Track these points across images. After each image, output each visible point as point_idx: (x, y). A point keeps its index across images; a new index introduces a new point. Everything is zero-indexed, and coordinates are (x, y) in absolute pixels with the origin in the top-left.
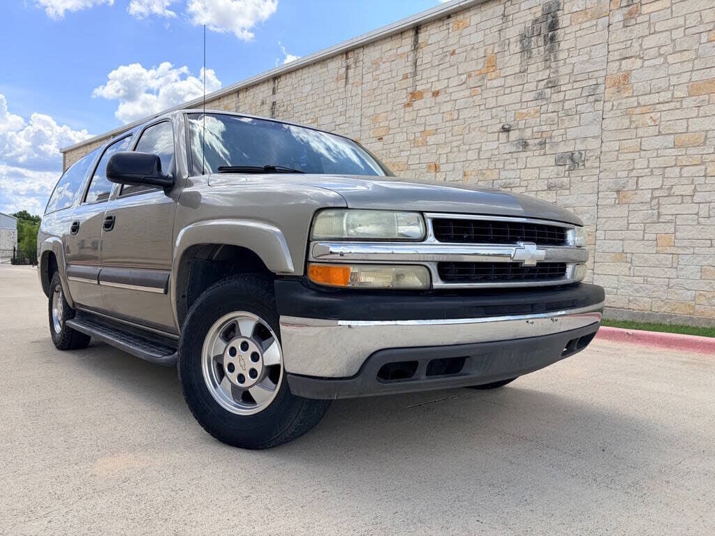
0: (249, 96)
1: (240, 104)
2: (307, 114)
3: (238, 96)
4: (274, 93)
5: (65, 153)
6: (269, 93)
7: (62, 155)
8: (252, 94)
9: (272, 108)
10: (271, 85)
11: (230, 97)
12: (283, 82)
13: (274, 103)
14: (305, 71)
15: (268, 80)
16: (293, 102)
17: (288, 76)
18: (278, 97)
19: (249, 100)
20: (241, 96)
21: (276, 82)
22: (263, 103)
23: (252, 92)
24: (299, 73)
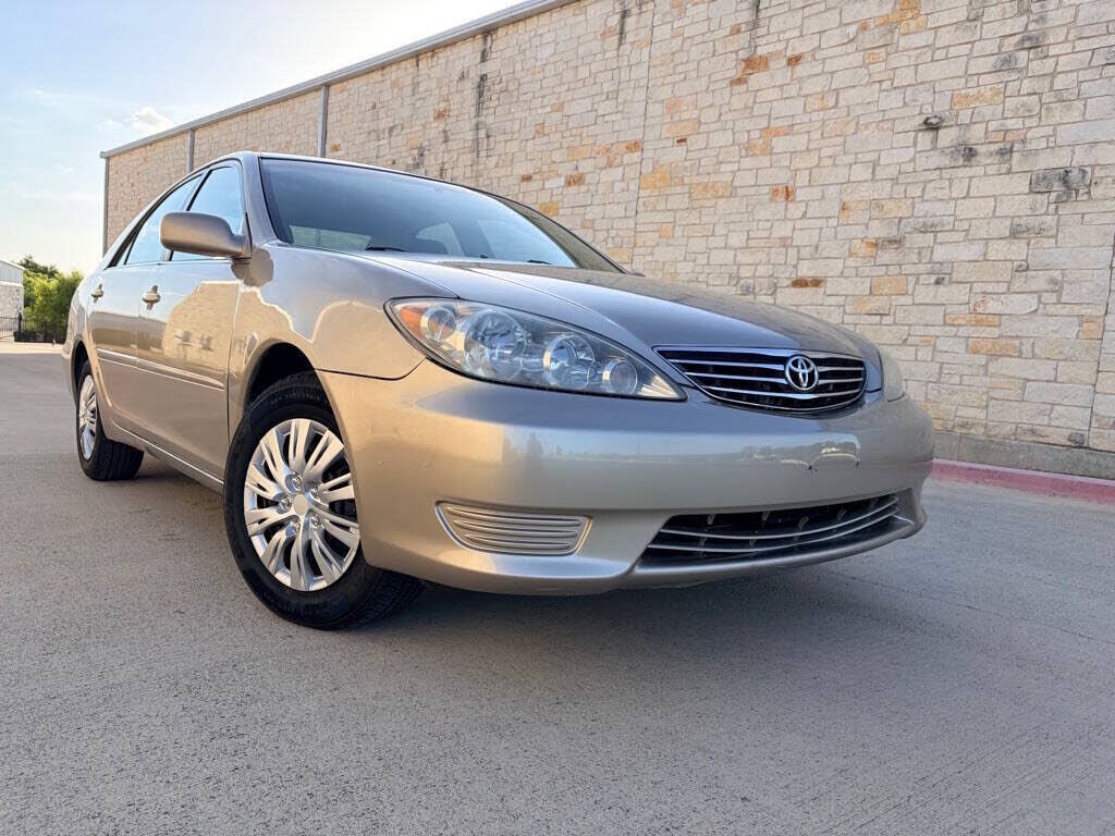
0: (438, 64)
1: (420, 79)
2: (543, 97)
3: (418, 64)
4: (484, 59)
5: (108, 158)
6: (476, 57)
7: (104, 161)
8: (443, 60)
9: (479, 87)
10: (478, 44)
11: (402, 65)
12: (502, 39)
13: (483, 78)
14: (544, 18)
15: (474, 36)
16: (517, 75)
17: (511, 28)
18: (490, 67)
19: (437, 71)
20: (423, 63)
21: (489, 38)
22: (462, 77)
23: (443, 55)
24: (532, 23)
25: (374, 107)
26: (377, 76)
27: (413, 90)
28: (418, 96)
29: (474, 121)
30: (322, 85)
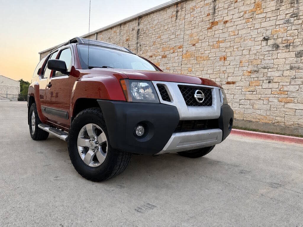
0: (126, 26)
1: (121, 30)
2: (155, 34)
3: (121, 27)
4: (139, 25)
5: (41, 54)
6: (136, 25)
8: (127, 25)
9: (138, 32)
10: (137, 21)
11: (117, 27)
12: (143, 19)
13: (139, 30)
14: (155, 14)
15: (136, 19)
16: (148, 29)
17: (146, 16)
18: (141, 26)
19: (126, 29)
20: (122, 27)
21: (140, 20)
22: (133, 30)
24: (152, 15)
25: (109, 38)
26: (110, 30)
27: (120, 34)
28: (121, 35)
29: (136, 41)
30: (96, 33)
